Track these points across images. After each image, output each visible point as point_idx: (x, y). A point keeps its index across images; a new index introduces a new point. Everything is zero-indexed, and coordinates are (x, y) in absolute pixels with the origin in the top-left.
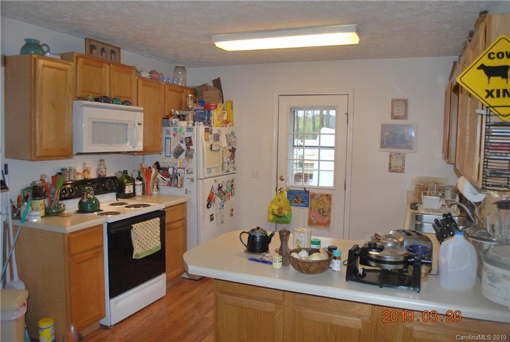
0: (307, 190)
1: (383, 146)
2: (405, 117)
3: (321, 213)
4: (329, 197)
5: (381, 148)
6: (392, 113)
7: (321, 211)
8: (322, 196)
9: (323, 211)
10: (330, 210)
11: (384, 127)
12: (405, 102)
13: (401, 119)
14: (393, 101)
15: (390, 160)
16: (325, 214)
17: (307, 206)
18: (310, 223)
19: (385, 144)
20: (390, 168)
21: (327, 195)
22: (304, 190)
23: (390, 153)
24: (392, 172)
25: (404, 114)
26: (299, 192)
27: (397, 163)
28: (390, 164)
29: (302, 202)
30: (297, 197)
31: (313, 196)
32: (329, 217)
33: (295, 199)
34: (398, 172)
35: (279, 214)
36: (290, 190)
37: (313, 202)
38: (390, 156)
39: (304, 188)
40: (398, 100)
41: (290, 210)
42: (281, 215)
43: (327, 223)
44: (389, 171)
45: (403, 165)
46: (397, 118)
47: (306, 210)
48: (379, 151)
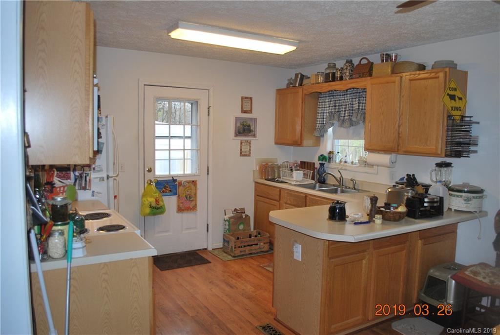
0: (175, 178)
1: (236, 135)
2: (250, 112)
3: (188, 198)
4: (194, 183)
5: (235, 137)
6: (242, 108)
7: (188, 196)
8: (188, 182)
9: (190, 197)
10: (195, 195)
11: (237, 119)
12: (251, 99)
13: (249, 113)
14: (243, 98)
15: (241, 147)
16: (192, 199)
17: (175, 194)
18: (180, 210)
19: (237, 133)
20: (241, 153)
21: (193, 181)
22: (172, 179)
23: (241, 141)
24: (243, 156)
25: (250, 109)
26: (167, 182)
27: (245, 149)
28: (241, 150)
29: (170, 191)
30: (165, 187)
31: (180, 184)
32: (196, 200)
33: (163, 189)
34: (247, 156)
35: (157, 206)
36: (158, 181)
37: (180, 190)
38: (241, 143)
39: (172, 177)
40: (246, 98)
41: (162, 201)
42: (159, 206)
43: (193, 207)
44: (241, 156)
45: (250, 150)
46: (245, 112)
47: (174, 199)
48: (233, 139)
